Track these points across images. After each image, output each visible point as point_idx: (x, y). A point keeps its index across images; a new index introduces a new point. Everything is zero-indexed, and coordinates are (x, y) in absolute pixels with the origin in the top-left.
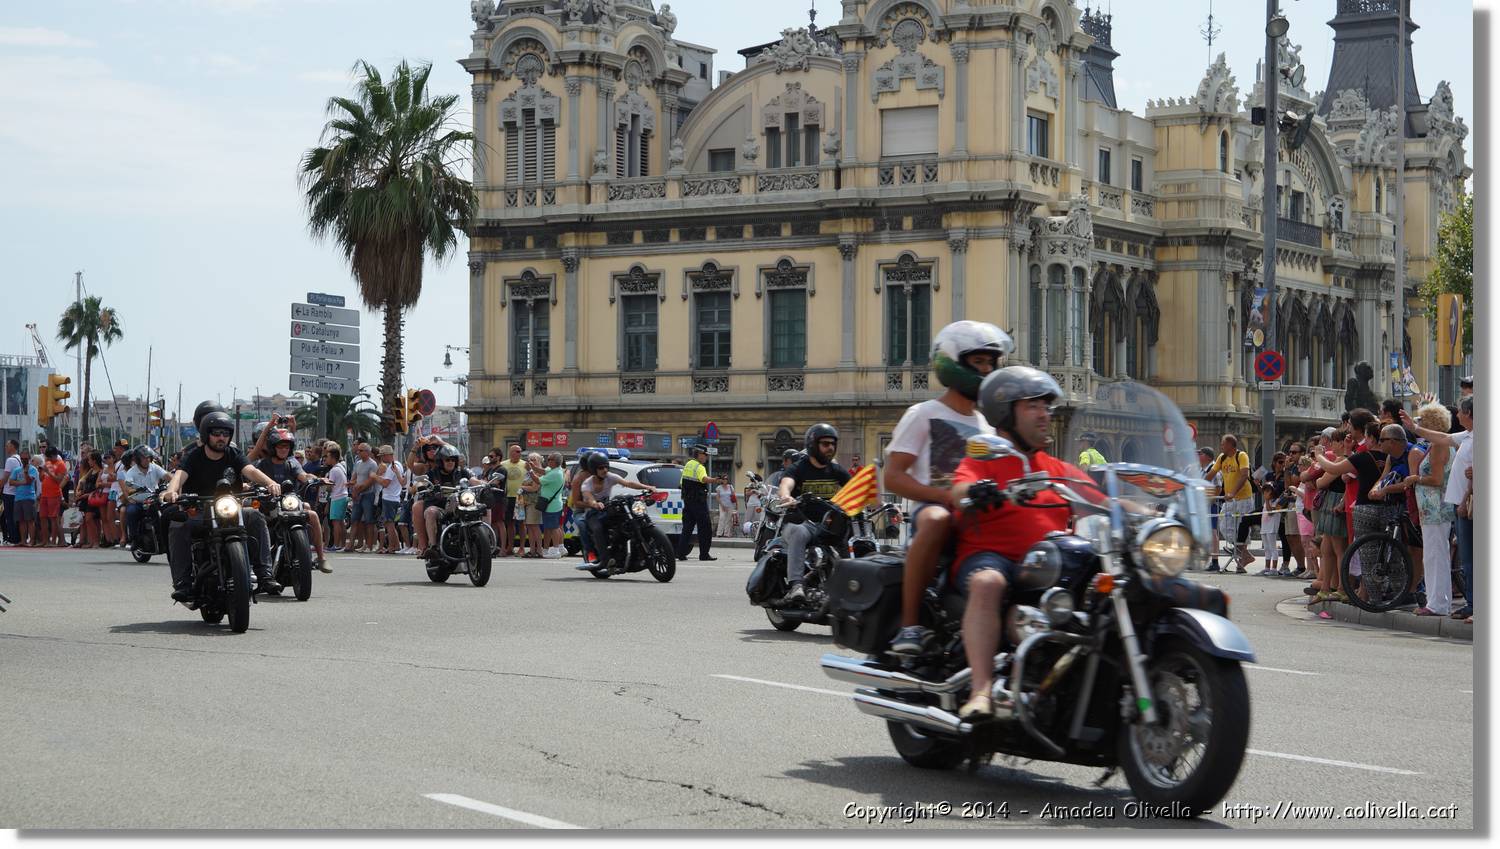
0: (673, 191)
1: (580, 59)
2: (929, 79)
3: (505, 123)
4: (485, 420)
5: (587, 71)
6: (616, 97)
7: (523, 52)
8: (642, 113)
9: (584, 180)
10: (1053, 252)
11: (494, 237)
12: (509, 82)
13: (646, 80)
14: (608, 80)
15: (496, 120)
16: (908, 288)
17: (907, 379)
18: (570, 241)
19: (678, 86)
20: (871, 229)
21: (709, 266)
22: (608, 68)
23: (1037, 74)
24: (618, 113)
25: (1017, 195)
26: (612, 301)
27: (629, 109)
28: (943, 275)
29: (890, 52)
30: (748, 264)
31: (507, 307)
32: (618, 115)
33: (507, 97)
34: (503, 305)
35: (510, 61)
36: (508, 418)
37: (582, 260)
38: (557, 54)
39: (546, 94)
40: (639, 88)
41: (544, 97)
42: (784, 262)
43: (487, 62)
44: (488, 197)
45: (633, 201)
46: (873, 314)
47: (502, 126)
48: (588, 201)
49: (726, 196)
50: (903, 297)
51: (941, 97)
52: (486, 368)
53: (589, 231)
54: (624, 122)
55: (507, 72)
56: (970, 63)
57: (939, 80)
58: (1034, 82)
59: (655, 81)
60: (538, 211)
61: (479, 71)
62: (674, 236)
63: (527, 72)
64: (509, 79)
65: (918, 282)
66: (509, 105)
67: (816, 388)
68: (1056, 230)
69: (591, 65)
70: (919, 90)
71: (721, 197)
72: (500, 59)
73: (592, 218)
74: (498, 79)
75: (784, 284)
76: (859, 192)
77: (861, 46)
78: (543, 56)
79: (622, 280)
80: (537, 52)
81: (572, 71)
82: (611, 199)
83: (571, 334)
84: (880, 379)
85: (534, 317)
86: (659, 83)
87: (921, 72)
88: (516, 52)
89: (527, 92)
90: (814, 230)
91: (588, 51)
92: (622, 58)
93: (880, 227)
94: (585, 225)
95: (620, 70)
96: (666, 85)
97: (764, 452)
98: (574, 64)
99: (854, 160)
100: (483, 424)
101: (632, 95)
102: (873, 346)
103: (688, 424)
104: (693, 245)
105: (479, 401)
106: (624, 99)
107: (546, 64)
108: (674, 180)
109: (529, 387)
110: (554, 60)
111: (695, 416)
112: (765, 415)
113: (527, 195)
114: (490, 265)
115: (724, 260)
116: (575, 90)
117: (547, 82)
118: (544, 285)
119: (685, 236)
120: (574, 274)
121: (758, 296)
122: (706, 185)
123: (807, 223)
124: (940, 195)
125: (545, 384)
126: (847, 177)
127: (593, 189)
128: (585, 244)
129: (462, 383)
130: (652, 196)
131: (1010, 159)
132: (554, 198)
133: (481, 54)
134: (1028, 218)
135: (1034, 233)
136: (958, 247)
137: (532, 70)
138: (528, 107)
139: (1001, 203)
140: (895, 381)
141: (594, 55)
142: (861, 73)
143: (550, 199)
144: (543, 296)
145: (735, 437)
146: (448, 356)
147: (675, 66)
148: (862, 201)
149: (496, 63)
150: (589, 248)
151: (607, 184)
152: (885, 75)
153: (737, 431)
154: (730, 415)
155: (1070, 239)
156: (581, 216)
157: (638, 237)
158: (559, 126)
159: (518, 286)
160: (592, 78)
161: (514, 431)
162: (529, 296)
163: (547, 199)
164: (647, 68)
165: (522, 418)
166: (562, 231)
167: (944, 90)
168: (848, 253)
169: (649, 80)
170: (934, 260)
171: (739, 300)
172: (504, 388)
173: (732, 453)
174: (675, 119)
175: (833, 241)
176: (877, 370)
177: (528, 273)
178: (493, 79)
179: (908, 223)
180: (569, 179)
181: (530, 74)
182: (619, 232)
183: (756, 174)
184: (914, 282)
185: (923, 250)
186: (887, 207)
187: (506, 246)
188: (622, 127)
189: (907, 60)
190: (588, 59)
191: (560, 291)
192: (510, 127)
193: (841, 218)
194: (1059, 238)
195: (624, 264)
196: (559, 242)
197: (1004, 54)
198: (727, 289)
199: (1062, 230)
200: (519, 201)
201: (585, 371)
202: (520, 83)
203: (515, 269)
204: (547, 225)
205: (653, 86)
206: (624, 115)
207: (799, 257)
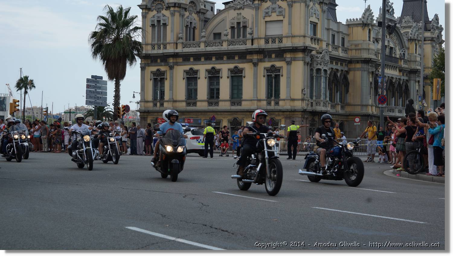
0: (202, 45)
1: (174, 5)
2: (280, 12)
3: (152, 24)
4: (145, 114)
5: (176, 9)
6: (185, 17)
7: (157, 3)
8: (193, 21)
9: (175, 42)
10: (317, 65)
11: (148, 59)
12: (153, 12)
13: (194, 12)
14: (183, 12)
15: (149, 23)
16: (273, 75)
17: (273, 103)
18: (171, 60)
19: (204, 13)
20: (262, 57)
21: (213, 68)
22: (183, 8)
23: (313, 11)
24: (186, 21)
25: (307, 47)
26: (184, 79)
27: (189, 20)
28: (284, 72)
29: (269, 4)
30: (225, 68)
31: (152, 81)
32: (186, 22)
33: (152, 16)
34: (151, 80)
35: (153, 5)
36: (152, 114)
37: (175, 66)
38: (167, 3)
39: (164, 16)
40: (192, 14)
41: (163, 16)
42: (236, 67)
43: (146, 6)
44: (146, 47)
45: (190, 48)
46: (263, 83)
47: (151, 25)
48: (177, 48)
49: (219, 47)
50: (272, 78)
51: (284, 17)
52: (146, 99)
53: (177, 57)
54: (188, 24)
55: (152, 9)
56: (293, 7)
57: (283, 12)
58: (312, 13)
59: (197, 12)
60: (161, 51)
61: (144, 9)
62: (203, 59)
63: (158, 9)
64: (153, 11)
65: (276, 74)
66: (153, 19)
67: (245, 105)
68: (318, 58)
69: (178, 7)
70: (277, 15)
71: (217, 47)
72: (150, 4)
73: (178, 54)
74: (150, 11)
75: (236, 74)
76: (259, 46)
77: (260, 2)
78: (163, 4)
79: (186, 72)
80: (161, 3)
81: (172, 9)
82: (184, 48)
83: (171, 88)
84: (265, 103)
85: (160, 83)
86: (198, 13)
87: (278, 10)
88: (155, 3)
89: (159, 15)
90: (245, 58)
91: (177, 3)
92: (187, 5)
93: (265, 57)
94: (175, 55)
95: (187, 9)
96: (200, 14)
97: (229, 124)
98: (172, 6)
99: (257, 37)
100: (144, 115)
101: (190, 16)
102: (263, 93)
103: (206, 116)
104: (208, 62)
105: (143, 108)
106: (188, 17)
107: (164, 6)
108: (203, 42)
109: (158, 104)
110: (167, 5)
111: (208, 113)
112: (229, 113)
113: (158, 46)
114: (147, 67)
115: (218, 67)
116: (173, 15)
117: (164, 12)
118: (163, 73)
119: (206, 59)
120: (172, 71)
121: (228, 77)
122: (212, 44)
123: (243, 55)
124: (283, 47)
125: (163, 104)
126: (255, 42)
127: (178, 45)
128: (176, 61)
129: (138, 103)
130: (196, 47)
131: (304, 36)
132: (166, 47)
133: (144, 3)
134: (310, 54)
135: (311, 59)
136: (289, 63)
137: (160, 8)
138: (159, 19)
139: (302, 50)
140: (269, 104)
141: (179, 4)
142: (260, 10)
143: (165, 48)
144: (163, 77)
145: (220, 120)
146: (134, 95)
147: (204, 8)
148: (259, 49)
149: (149, 6)
150: (177, 62)
151: (182, 43)
152: (267, 11)
153: (221, 118)
154: (219, 114)
155: (323, 61)
156: (174, 53)
157: (192, 59)
158: (168, 25)
159: (155, 74)
160: (178, 11)
161: (154, 117)
162: (158, 77)
163: (164, 48)
164: (195, 8)
165: (156, 114)
166: (169, 57)
167: (285, 16)
168: (255, 65)
169: (195, 11)
170: (282, 67)
171: (222, 78)
172: (151, 104)
173: (220, 125)
174: (203, 23)
175: (251, 61)
176: (264, 100)
177: (158, 70)
178: (148, 11)
179: (273, 56)
180: (171, 41)
181: (159, 10)
182: (186, 57)
183: (228, 41)
184: (275, 74)
185: (278, 64)
186: (267, 51)
187: (152, 62)
188: (187, 26)
189: (274, 6)
190: (177, 5)
191: (168, 75)
192: (153, 26)
193: (253, 54)
194: (319, 61)
195: (187, 68)
196: (168, 61)
197: (303, 5)
198: (219, 75)
199: (320, 58)
200: (156, 48)
201: (175, 100)
202: (156, 12)
203: (154, 69)
204: (164, 56)
205: (197, 14)
206: (188, 22)
207: (241, 66)
